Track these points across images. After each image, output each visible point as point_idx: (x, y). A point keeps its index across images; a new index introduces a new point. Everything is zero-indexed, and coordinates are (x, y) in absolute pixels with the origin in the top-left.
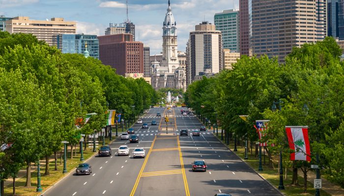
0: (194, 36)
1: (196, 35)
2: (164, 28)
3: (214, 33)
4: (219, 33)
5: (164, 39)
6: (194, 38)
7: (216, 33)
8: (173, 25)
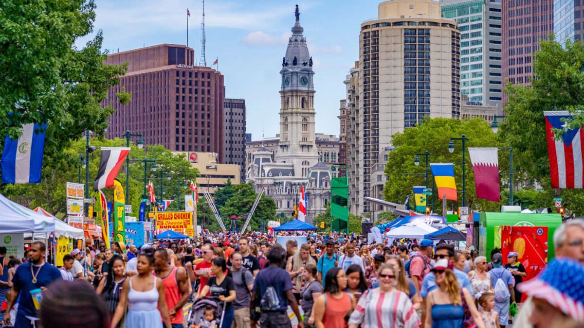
0: (376, 34)
1: (383, 31)
2: (283, 73)
3: (436, 24)
4: (451, 26)
5: (283, 97)
6: (376, 42)
7: (444, 25)
8: (305, 64)
